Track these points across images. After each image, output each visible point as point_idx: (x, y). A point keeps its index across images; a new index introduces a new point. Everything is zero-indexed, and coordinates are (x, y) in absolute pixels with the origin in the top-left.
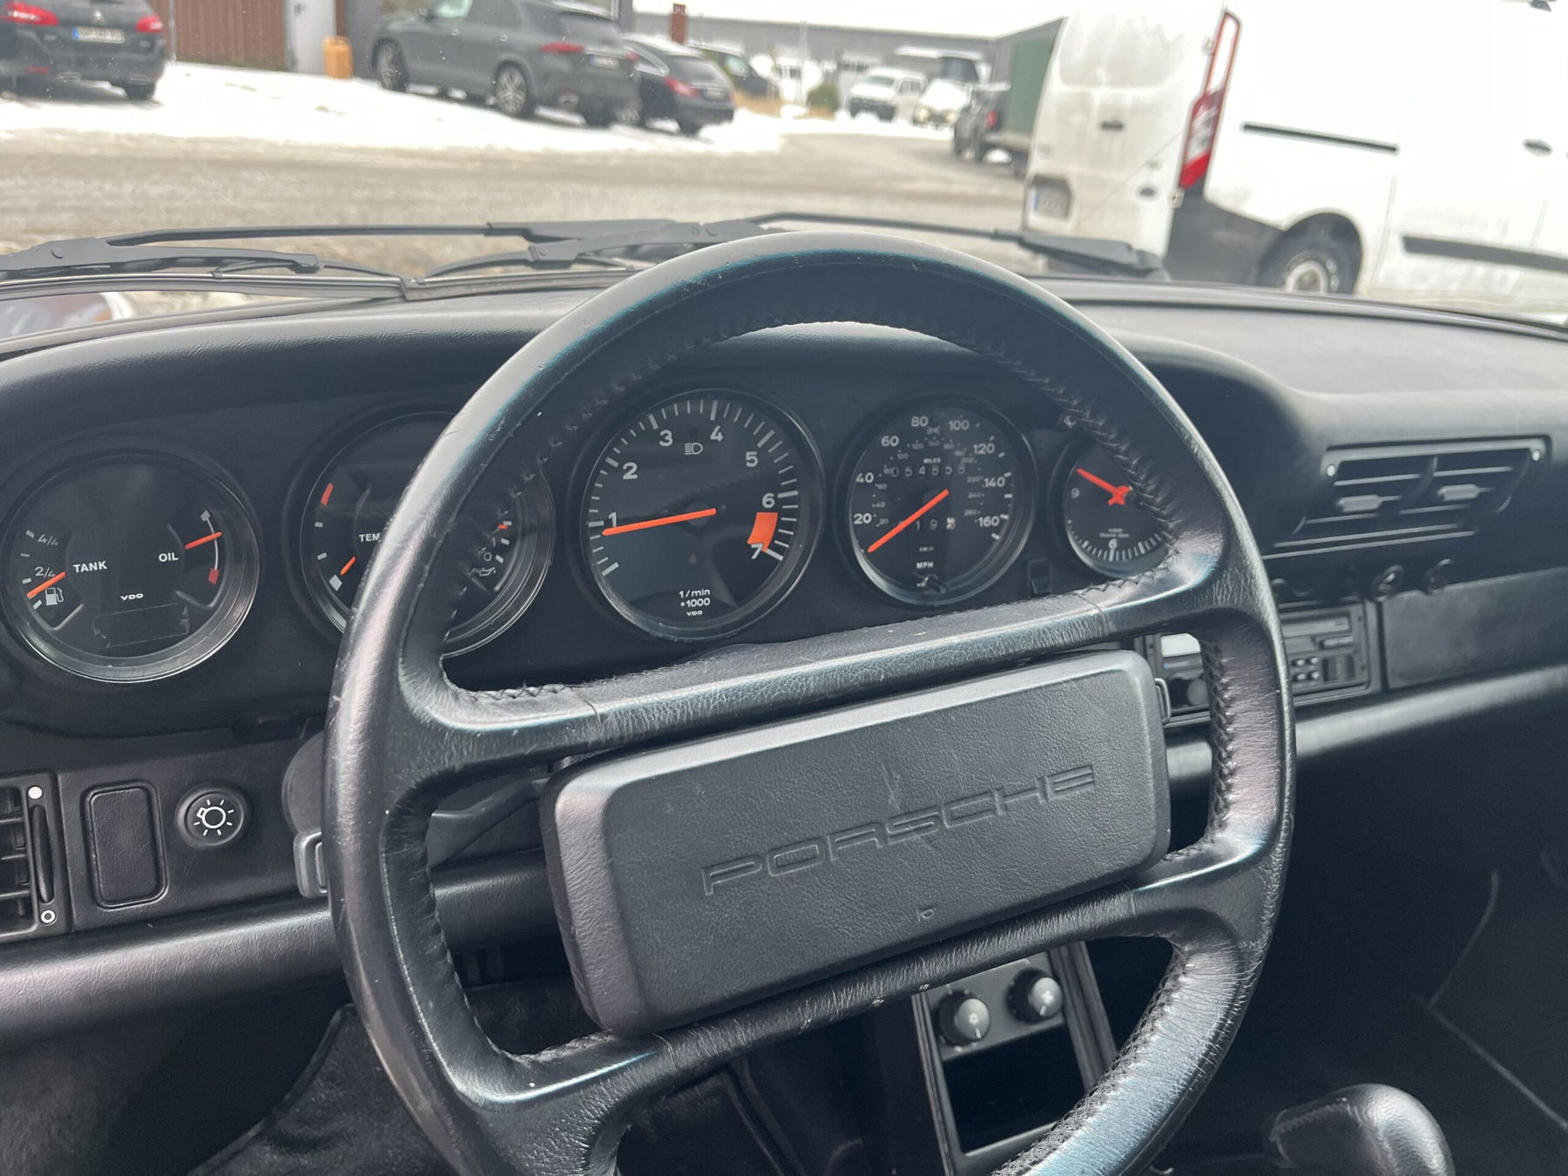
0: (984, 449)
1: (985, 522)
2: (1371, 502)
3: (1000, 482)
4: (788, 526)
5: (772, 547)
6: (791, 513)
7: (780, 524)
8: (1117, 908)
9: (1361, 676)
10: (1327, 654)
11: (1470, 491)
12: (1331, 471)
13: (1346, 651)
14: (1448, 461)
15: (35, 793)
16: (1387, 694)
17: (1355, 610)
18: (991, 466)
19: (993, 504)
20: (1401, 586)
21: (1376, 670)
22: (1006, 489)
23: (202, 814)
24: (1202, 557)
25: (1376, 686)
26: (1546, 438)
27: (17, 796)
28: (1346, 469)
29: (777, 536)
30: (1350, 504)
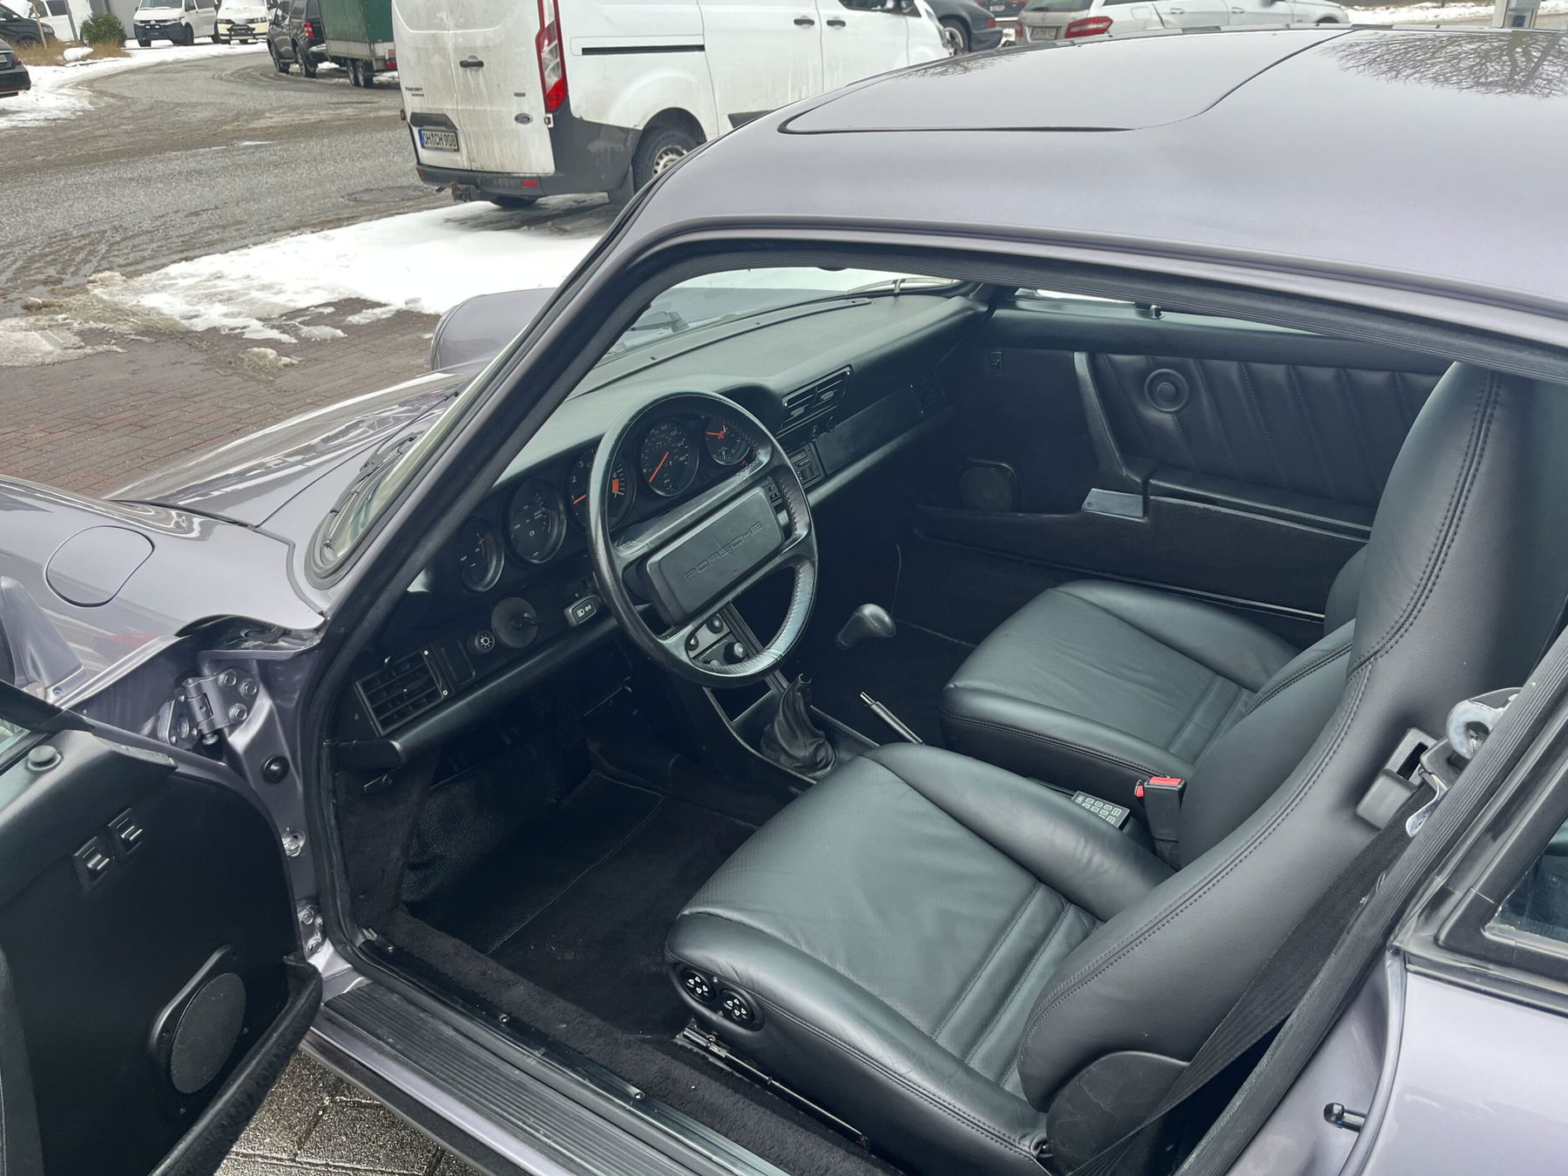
0: (674, 433)
1: (681, 459)
2: (801, 410)
3: (682, 443)
4: (622, 482)
5: (620, 491)
6: (621, 477)
7: (620, 482)
8: (778, 560)
9: (816, 473)
10: (802, 468)
11: (830, 394)
12: (786, 405)
13: (809, 465)
14: (820, 386)
15: (426, 653)
16: (827, 478)
17: (806, 447)
18: (678, 438)
19: (682, 452)
20: (818, 433)
21: (820, 468)
22: (685, 445)
23: (482, 641)
24: (767, 453)
25: (822, 475)
26: (849, 366)
27: (420, 656)
28: (790, 402)
29: (620, 486)
30: (796, 413)
